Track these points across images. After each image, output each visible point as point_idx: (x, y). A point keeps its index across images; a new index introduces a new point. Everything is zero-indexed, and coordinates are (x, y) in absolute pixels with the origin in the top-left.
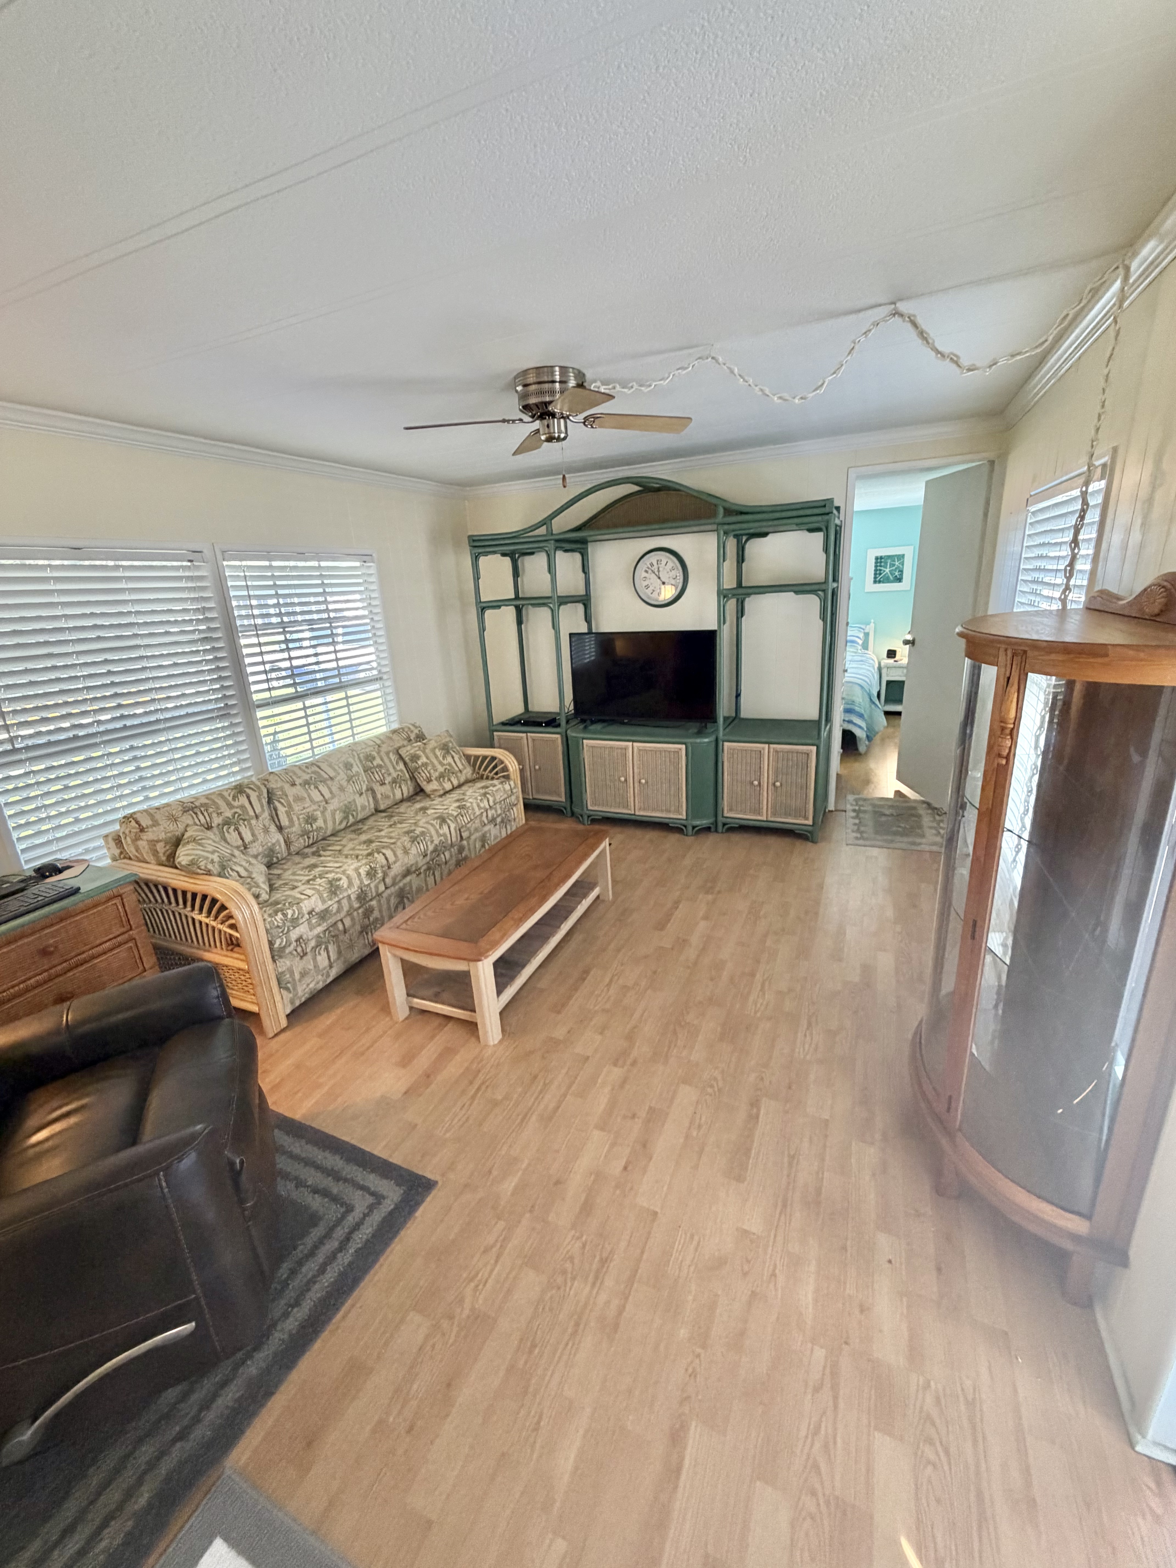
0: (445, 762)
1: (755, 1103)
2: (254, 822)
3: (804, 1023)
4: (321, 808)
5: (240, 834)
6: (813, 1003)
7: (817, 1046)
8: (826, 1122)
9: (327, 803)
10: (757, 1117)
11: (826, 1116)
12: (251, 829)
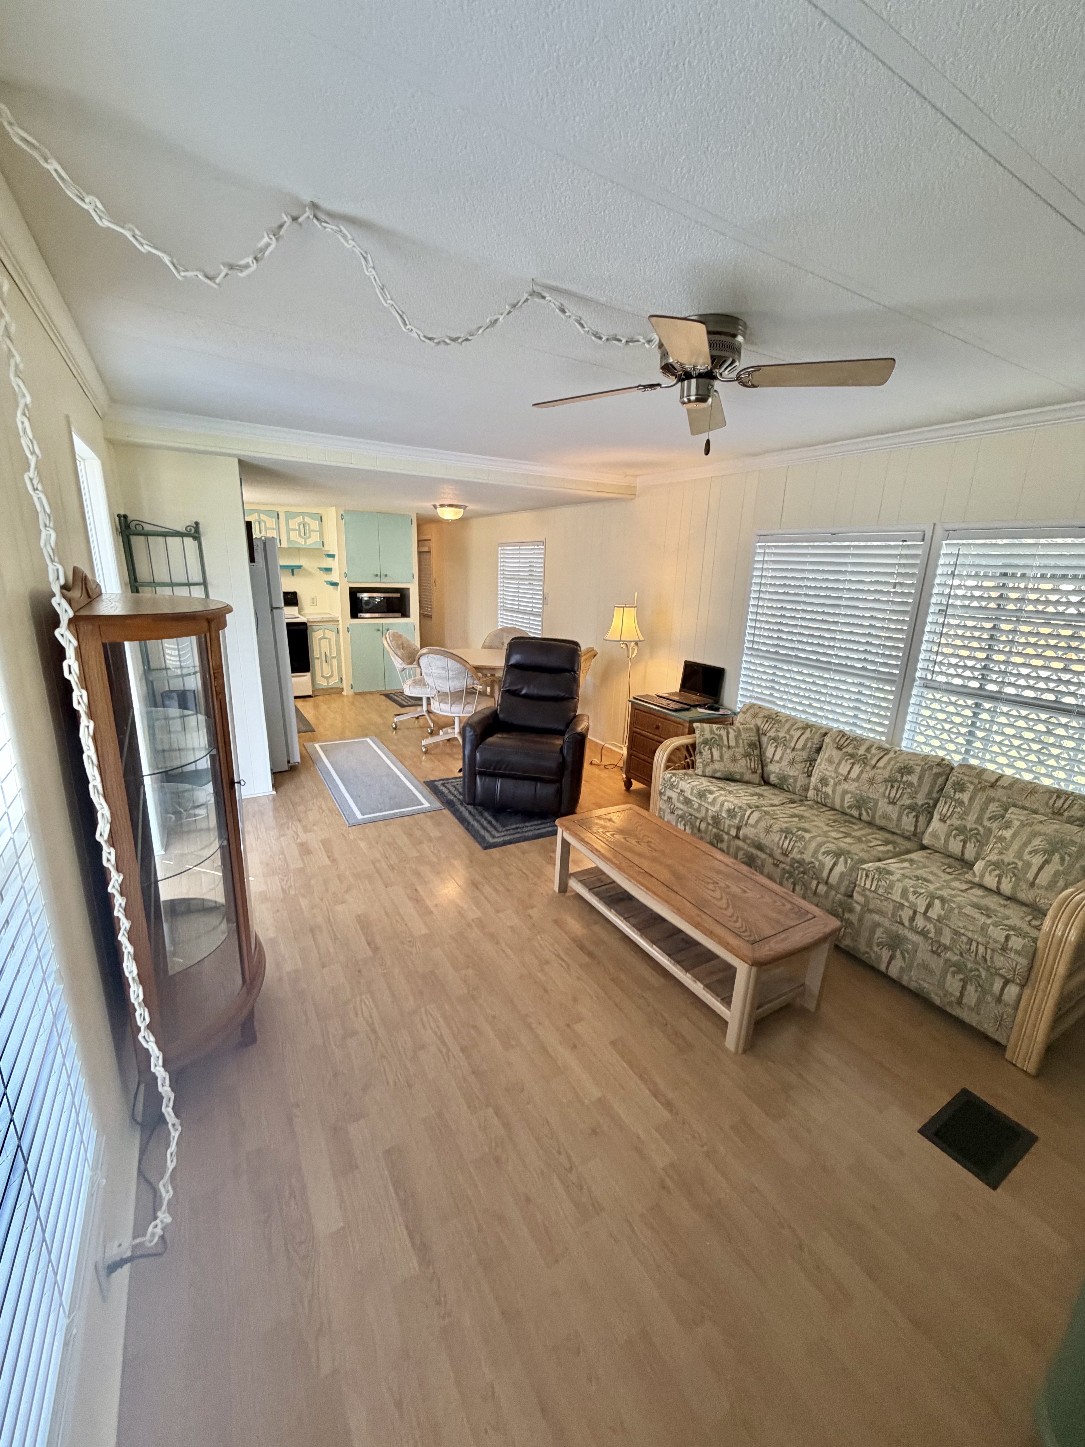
0: (1026, 857)
1: (376, 949)
2: (788, 751)
3: (381, 1031)
4: (837, 780)
5: (775, 751)
6: (383, 1057)
7: (357, 1015)
8: (324, 966)
9: (845, 780)
10: (369, 944)
11: (325, 970)
12: (783, 754)
